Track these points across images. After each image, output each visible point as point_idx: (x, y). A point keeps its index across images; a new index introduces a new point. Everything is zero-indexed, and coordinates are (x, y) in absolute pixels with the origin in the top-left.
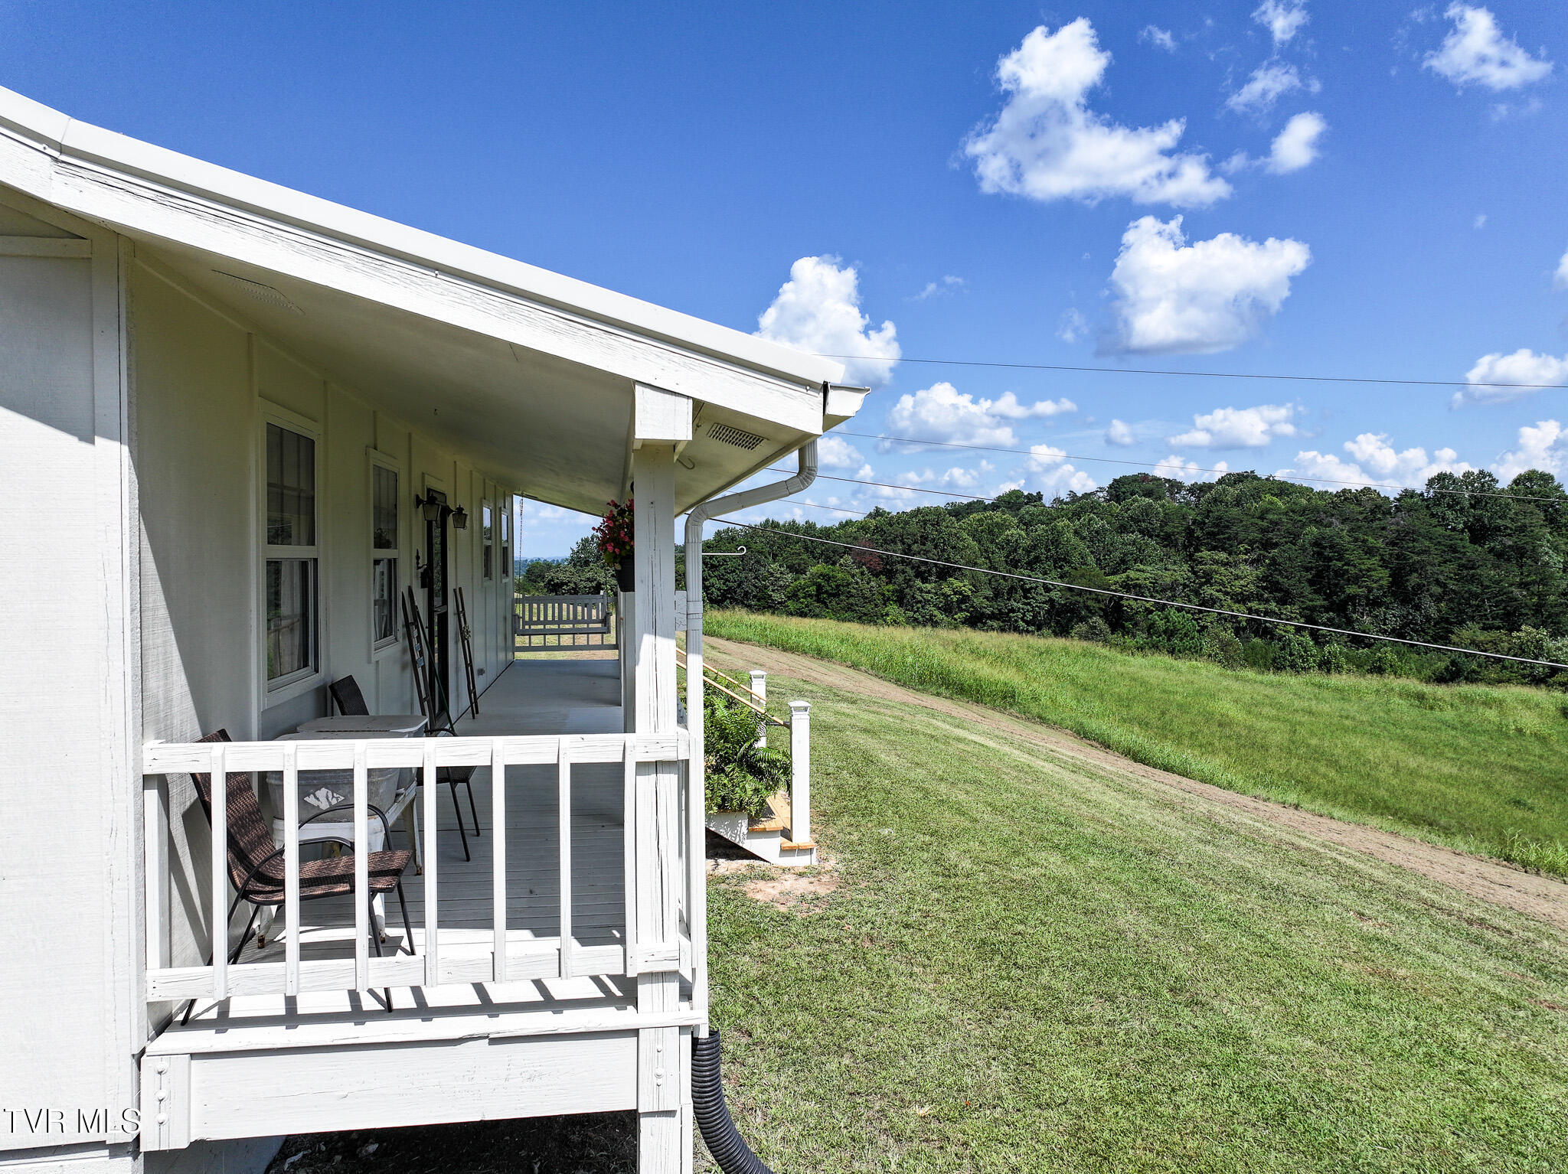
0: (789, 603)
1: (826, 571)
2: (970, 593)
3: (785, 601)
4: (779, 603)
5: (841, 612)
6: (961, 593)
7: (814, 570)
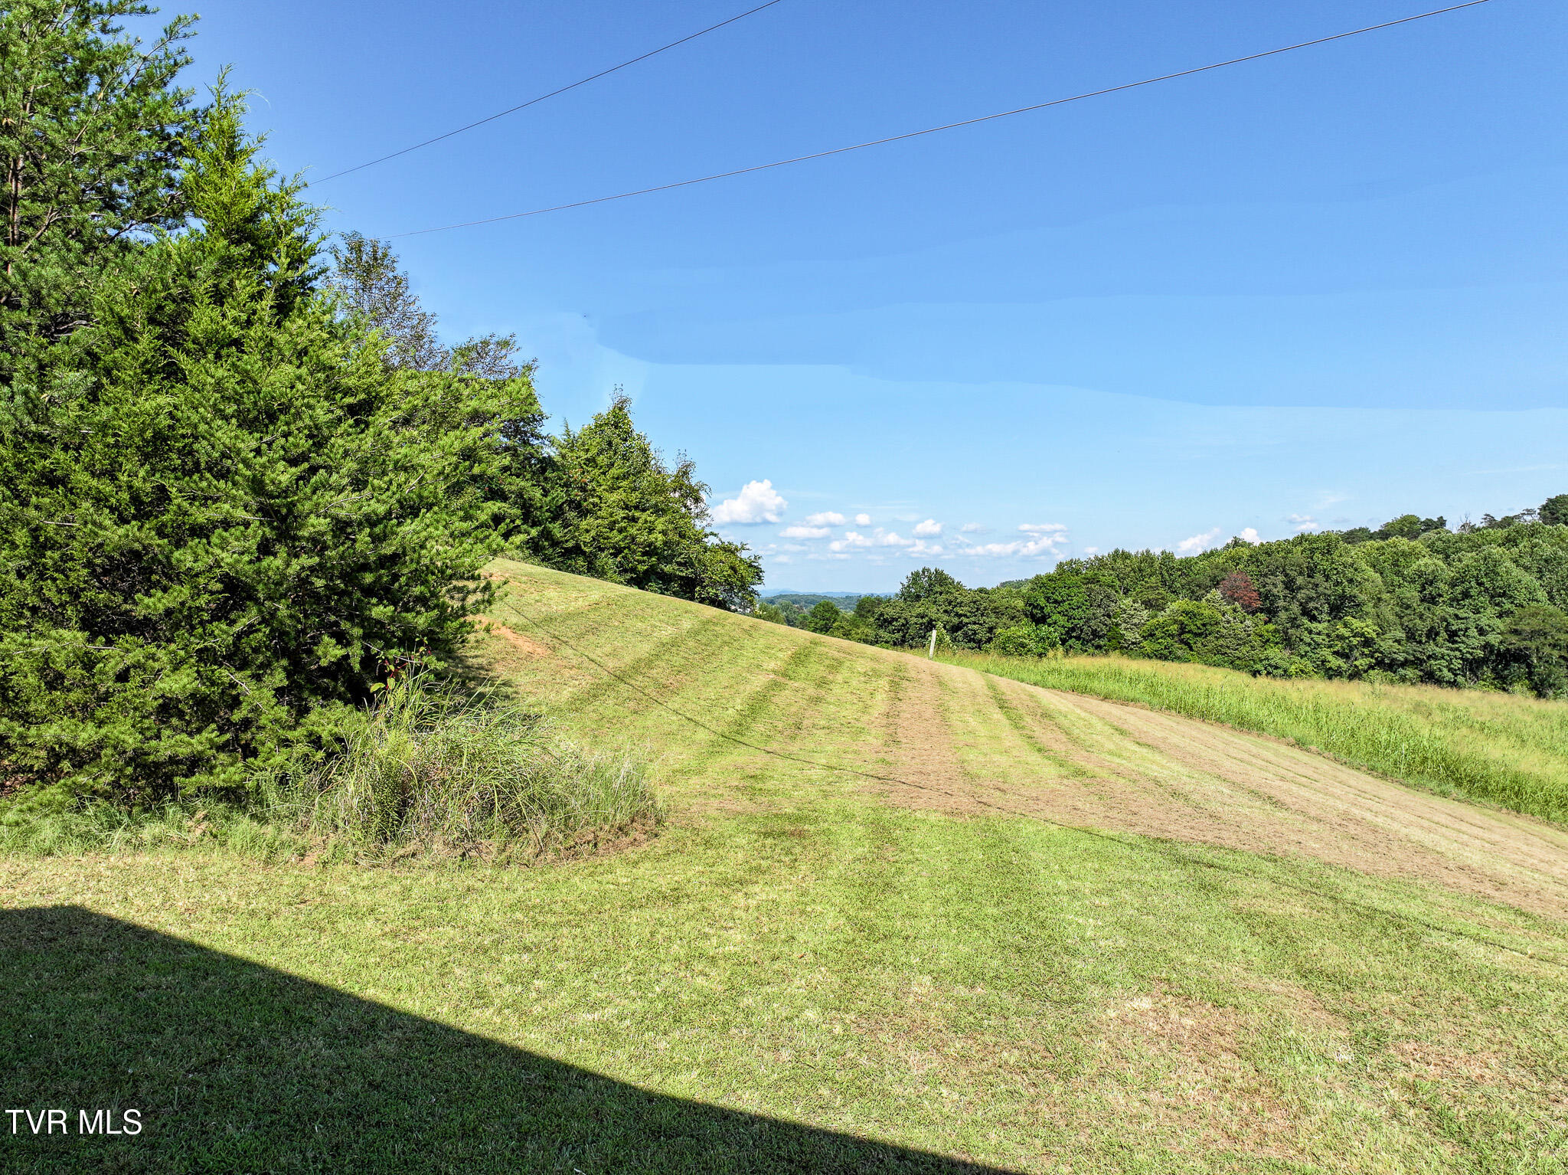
0: (1145, 643)
1: (1190, 608)
2: (1375, 636)
3: (1140, 642)
4: (1133, 643)
5: (1209, 655)
6: (1363, 635)
7: (1175, 606)
